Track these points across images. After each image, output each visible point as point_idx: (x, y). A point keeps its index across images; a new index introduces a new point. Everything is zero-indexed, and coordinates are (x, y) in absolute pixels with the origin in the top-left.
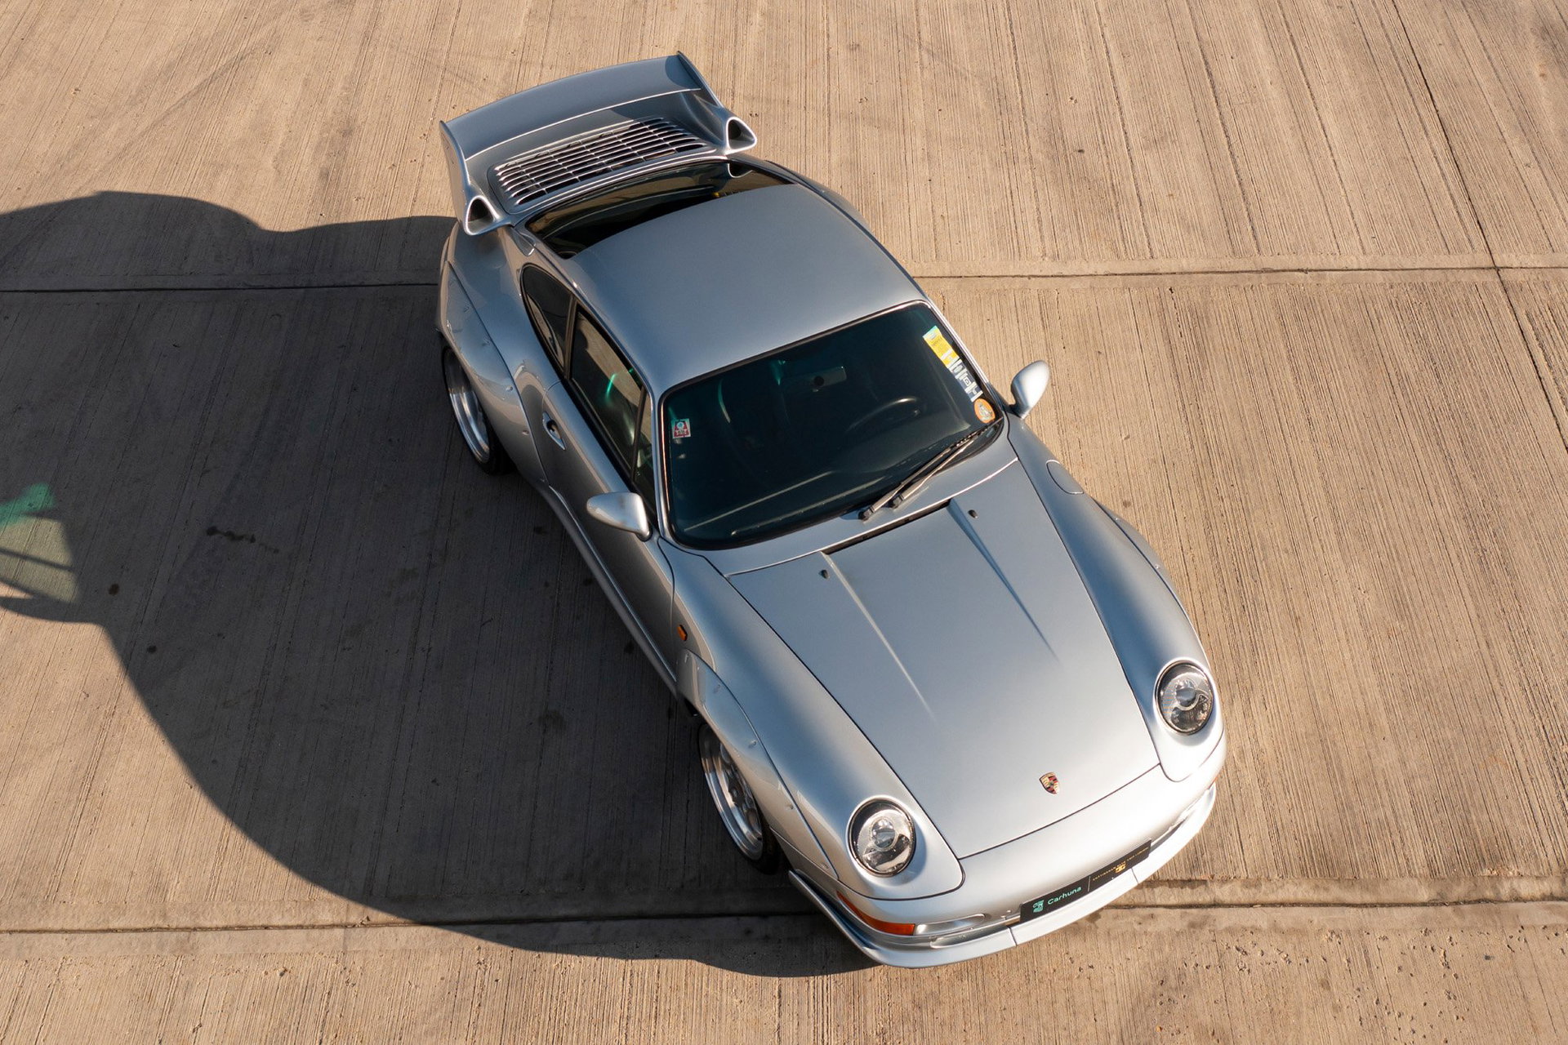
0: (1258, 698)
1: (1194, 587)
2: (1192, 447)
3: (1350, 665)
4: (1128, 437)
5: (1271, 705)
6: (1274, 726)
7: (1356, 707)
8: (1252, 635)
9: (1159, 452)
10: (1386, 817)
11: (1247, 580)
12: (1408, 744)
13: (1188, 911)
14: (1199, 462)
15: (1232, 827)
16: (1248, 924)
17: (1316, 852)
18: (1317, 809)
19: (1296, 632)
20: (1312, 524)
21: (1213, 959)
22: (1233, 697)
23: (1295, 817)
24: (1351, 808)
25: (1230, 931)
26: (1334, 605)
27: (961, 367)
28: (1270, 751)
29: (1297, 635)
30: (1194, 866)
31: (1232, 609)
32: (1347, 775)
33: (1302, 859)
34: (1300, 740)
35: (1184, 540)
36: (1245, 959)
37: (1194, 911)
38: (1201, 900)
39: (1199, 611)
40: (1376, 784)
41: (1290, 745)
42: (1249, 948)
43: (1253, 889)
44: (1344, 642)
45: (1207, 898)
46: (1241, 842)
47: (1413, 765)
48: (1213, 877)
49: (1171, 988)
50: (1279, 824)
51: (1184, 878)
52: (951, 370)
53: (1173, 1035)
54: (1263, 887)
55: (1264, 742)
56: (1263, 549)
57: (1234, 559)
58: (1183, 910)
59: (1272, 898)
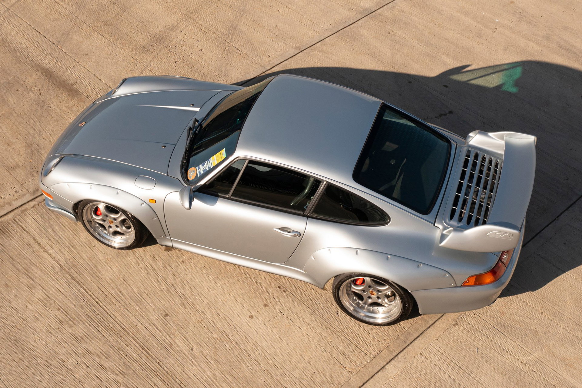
0: (57, 269)
1: (111, 296)
2: (159, 364)
3: (27, 303)
4: (192, 349)
5: (51, 269)
6: (45, 263)
7: (16, 288)
8: (74, 291)
9: (173, 352)
11: (91, 313)
14: (150, 358)
15: (41, 223)
16: (19, 200)
17: (7, 231)
18: (13, 244)
19: (57, 304)
20: (78, 359)
21: (25, 186)
22: (67, 264)
23: (20, 238)
25: (25, 195)
26: (46, 325)
27: (209, 167)
28: (42, 254)
29: (55, 303)
31: (89, 297)
32: (8, 262)
33: (10, 227)
34: (32, 264)
35: (129, 315)
36: (15, 190)
38: (39, 198)
39: (101, 288)
41: (35, 260)
42: (15, 194)
43: (23, 210)
44: (34, 312)
45: (37, 200)
46: (35, 220)
48: (39, 205)
49: (34, 171)
50: (25, 232)
52: (210, 159)
53: (26, 162)
54: (20, 212)
55: (46, 255)
56: (92, 332)
57: (102, 319)
59: (15, 211)
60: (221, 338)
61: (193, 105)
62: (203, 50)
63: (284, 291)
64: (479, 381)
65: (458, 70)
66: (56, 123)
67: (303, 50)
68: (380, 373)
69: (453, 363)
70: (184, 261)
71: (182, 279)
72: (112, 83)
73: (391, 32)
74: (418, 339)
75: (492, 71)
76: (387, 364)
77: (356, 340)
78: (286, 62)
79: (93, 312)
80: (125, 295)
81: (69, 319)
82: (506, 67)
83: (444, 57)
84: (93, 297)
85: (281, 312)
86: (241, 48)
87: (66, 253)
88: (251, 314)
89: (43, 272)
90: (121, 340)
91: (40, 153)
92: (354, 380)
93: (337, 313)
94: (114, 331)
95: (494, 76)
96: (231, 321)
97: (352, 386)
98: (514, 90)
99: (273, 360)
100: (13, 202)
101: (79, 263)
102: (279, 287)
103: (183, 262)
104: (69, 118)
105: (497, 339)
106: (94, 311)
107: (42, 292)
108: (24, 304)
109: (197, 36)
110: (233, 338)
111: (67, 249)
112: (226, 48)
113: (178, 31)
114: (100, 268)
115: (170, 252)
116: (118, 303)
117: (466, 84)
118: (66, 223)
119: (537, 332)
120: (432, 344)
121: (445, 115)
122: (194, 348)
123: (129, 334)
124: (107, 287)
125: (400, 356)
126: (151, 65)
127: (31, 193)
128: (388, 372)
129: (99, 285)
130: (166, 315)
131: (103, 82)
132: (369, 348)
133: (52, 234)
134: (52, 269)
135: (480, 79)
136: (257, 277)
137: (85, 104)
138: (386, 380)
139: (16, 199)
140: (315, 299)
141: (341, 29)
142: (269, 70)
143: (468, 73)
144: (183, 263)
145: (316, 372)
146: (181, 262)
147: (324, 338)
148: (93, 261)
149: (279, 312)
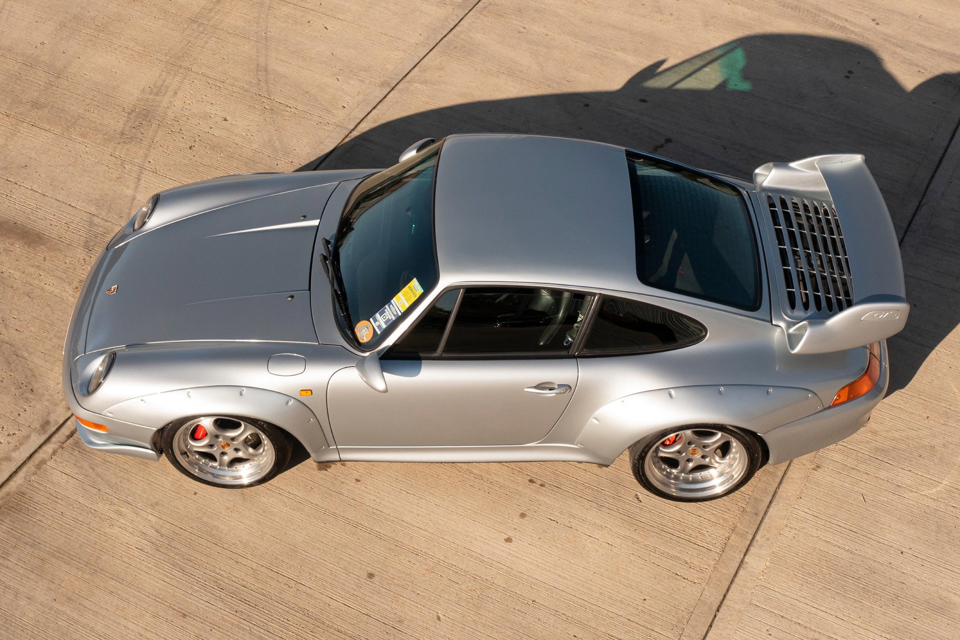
0: (148, 549)
1: (263, 570)
3: (123, 621)
5: (136, 553)
6: (122, 544)
7: (90, 601)
9: (408, 631)
10: (9, 560)
11: (242, 607)
12: (38, 610)
13: (56, 427)
15: (81, 477)
16: (21, 448)
17: (26, 507)
18: (49, 527)
19: (176, 608)
21: (21, 420)
22: (162, 535)
23: (55, 512)
24: (31, 546)
25: (28, 437)
27: (395, 314)
28: (108, 530)
29: (172, 606)
30: (77, 444)
31: (226, 581)
32: (53, 560)
33: (29, 498)
34: (99, 552)
35: (309, 591)
36: (6, 433)
37: (54, 429)
38: (56, 436)
39: (240, 559)
40: (32, 572)
41: (101, 544)
42: (9, 439)
43: (37, 463)
45: (54, 439)
46: (68, 475)
47: (23, 602)
48: (62, 448)
49: (25, 392)
50: (60, 501)
51: (75, 434)
52: (392, 301)
53: (3, 378)
54: (34, 468)
55: (116, 531)
57: (267, 612)
58: (58, 425)
59: (24, 469)
60: (477, 587)
61: (305, 217)
62: (228, 118)
63: (541, 485)
64: (886, 542)
65: (651, 71)
66: (26, 298)
67: (393, 85)
68: (741, 572)
69: (837, 527)
70: (359, 478)
71: (370, 509)
72: (94, 206)
73: (522, 30)
74: (772, 505)
75: (700, 63)
76: (745, 555)
77: (684, 531)
78: (374, 111)
79: (246, 603)
80: (287, 561)
81: (210, 627)
82: (719, 53)
83: (620, 54)
84: (233, 579)
85: (552, 520)
86: (290, 102)
87: (150, 517)
88: (506, 537)
89: (126, 560)
90: (315, 637)
91: (23, 358)
92: (709, 595)
93: (638, 498)
94: (296, 626)
95: (707, 69)
96: (480, 557)
97: (709, 604)
98: (745, 86)
99: (573, 598)
100: (14, 455)
101: (181, 528)
102: (531, 481)
103: (358, 480)
104: (46, 284)
105: (883, 474)
106: (244, 601)
107: (139, 594)
108: (119, 624)
109: (206, 96)
110: (495, 582)
111: (149, 510)
112: (267, 107)
113: (170, 93)
114: (223, 527)
115: (328, 469)
116: (281, 579)
117: (670, 91)
118: (126, 467)
119: (933, 447)
120: (796, 506)
121: (662, 146)
122: (441, 616)
123: (324, 623)
124: (249, 557)
125: (758, 537)
126: (150, 162)
127: (36, 430)
128: (752, 568)
129: (234, 556)
130: (371, 576)
131: (77, 208)
132: (709, 539)
133: (110, 492)
134: (140, 551)
135: (689, 79)
136: (490, 475)
137: (63, 253)
138: (754, 580)
139: (16, 448)
140: (594, 484)
141: (440, 39)
142: (353, 130)
143: (668, 73)
144: (358, 483)
145: (647, 598)
146: (355, 481)
147: (635, 542)
148: (205, 519)
149: (550, 521)
